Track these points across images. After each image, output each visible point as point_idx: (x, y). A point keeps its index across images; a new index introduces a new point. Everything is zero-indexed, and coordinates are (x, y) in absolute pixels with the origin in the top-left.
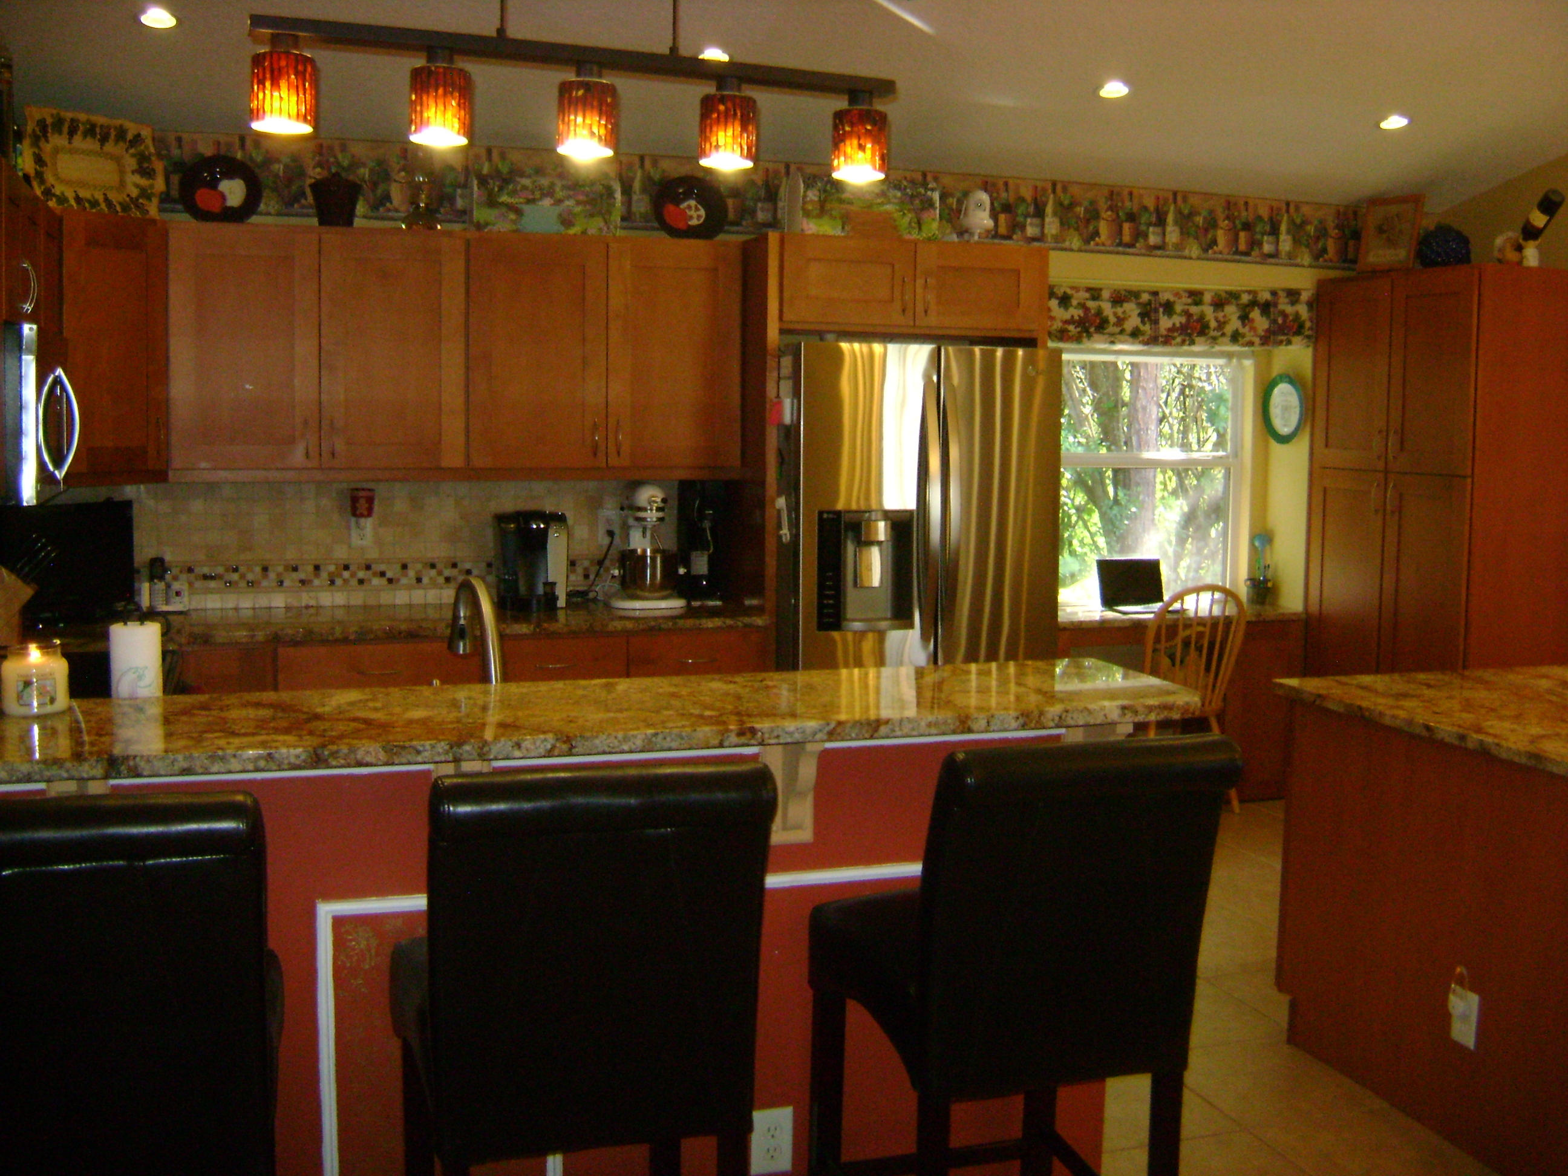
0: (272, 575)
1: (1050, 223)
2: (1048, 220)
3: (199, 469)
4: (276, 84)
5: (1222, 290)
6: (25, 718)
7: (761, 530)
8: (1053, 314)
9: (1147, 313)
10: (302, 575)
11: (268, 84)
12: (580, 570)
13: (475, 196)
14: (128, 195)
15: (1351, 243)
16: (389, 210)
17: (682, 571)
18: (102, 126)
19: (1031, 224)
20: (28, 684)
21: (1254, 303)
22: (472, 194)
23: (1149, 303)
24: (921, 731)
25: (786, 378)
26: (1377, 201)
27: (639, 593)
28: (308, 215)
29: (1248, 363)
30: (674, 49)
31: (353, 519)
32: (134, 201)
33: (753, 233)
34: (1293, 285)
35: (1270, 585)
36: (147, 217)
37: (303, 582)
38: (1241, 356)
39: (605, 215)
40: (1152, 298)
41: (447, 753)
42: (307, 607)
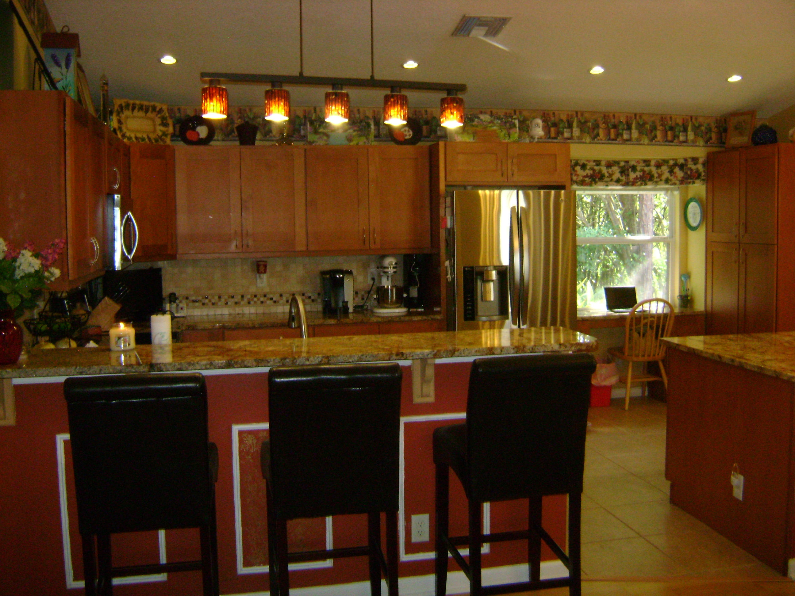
0: (223, 300)
1: (575, 131)
2: (574, 129)
3: (190, 254)
4: (211, 100)
5: (659, 159)
6: (119, 351)
7: (439, 276)
8: (578, 173)
9: (623, 171)
10: (236, 300)
11: (208, 100)
12: (360, 296)
13: (308, 129)
14: (157, 135)
15: (723, 134)
16: (271, 137)
17: (405, 295)
18: (146, 106)
19: (566, 132)
20: (119, 338)
21: (676, 165)
22: (307, 129)
23: (624, 166)
24: (473, 354)
25: (449, 207)
26: (734, 114)
27: (385, 305)
28: (235, 140)
29: (676, 193)
30: (372, 77)
31: (258, 275)
32: (160, 137)
33: (435, 141)
34: (695, 155)
35: (689, 298)
36: (166, 144)
37: (236, 303)
38: (672, 190)
39: (367, 135)
40: (626, 164)
41: (279, 362)
42: (238, 314)
